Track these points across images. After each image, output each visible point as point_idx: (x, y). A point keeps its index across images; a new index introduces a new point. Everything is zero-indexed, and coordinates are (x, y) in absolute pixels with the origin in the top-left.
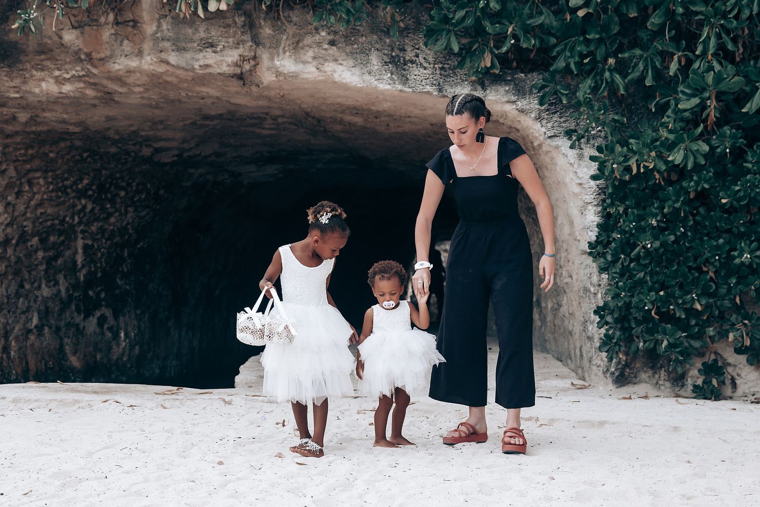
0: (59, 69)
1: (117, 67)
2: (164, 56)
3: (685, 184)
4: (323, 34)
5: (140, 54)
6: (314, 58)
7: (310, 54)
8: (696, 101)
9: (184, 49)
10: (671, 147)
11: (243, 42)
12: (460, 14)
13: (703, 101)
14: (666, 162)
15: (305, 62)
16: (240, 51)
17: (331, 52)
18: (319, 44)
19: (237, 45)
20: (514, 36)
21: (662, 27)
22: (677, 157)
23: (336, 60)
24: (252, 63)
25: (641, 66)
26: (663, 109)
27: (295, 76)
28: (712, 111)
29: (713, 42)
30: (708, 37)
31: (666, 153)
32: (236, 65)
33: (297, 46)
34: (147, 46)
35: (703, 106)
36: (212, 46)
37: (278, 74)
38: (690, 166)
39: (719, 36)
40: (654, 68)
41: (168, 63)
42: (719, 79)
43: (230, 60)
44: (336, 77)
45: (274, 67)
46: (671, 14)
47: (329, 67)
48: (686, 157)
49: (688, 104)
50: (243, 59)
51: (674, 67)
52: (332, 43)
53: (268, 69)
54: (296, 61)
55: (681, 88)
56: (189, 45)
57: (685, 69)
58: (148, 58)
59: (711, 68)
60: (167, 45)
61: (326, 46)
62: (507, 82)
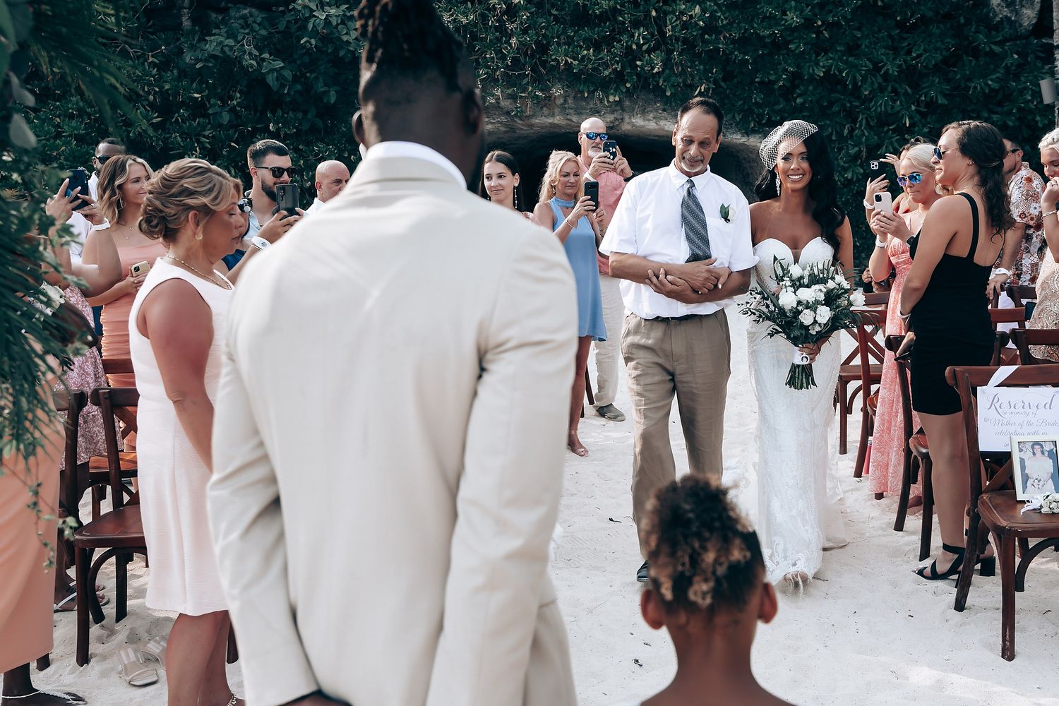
0: (488, 117)
1: (537, 121)
2: (569, 117)
3: (852, 187)
4: (658, 105)
5: (553, 115)
6: (654, 118)
7: (652, 115)
8: (857, 149)
9: (581, 113)
10: (845, 170)
11: (617, 111)
12: (740, 103)
13: (860, 149)
14: (844, 177)
15: (649, 120)
16: (615, 115)
17: (663, 115)
18: (657, 110)
19: (612, 112)
20: (768, 114)
21: (839, 112)
22: (849, 175)
23: (666, 119)
24: (620, 121)
25: (830, 130)
26: (840, 150)
27: (643, 126)
28: (864, 154)
29: (864, 122)
30: (862, 119)
31: (843, 173)
32: (612, 122)
33: (644, 112)
34: (557, 111)
35: (860, 151)
36: (598, 113)
37: (633, 125)
38: (855, 179)
39: (866, 118)
40: (837, 132)
41: (571, 120)
42: (867, 139)
43: (608, 120)
44: (666, 128)
45: (632, 122)
46: (844, 105)
47: (662, 123)
48: (853, 175)
49: (853, 151)
50: (616, 119)
51: (846, 132)
52: (664, 110)
53: (628, 123)
54: (644, 120)
55: (849, 142)
56: (584, 111)
57: (851, 131)
58: (558, 117)
59: (864, 135)
60: (571, 111)
61: (660, 112)
62: (760, 133)
